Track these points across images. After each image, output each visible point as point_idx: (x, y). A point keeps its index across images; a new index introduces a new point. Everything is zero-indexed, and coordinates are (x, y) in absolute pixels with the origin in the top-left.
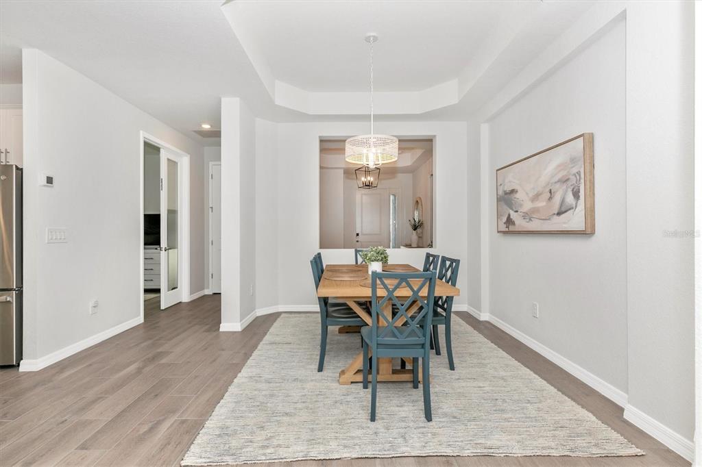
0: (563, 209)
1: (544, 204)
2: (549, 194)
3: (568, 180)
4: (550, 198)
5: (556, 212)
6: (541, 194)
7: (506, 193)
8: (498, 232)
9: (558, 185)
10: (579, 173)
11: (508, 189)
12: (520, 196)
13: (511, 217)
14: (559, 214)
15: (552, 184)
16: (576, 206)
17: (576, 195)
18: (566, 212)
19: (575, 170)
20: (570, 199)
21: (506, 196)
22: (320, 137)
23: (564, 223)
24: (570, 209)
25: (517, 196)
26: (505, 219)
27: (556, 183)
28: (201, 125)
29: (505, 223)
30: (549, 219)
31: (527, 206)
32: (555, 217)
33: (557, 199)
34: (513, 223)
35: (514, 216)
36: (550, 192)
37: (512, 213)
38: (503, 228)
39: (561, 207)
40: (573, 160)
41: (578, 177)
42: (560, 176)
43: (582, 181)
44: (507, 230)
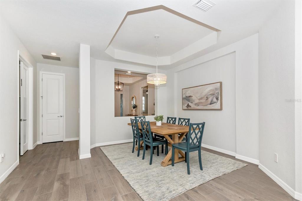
0: (212, 103)
1: (204, 101)
2: (206, 98)
3: (214, 94)
4: (207, 99)
5: (209, 103)
6: (203, 98)
7: (187, 97)
8: (183, 109)
9: (210, 96)
10: (218, 93)
11: (188, 95)
12: (194, 98)
13: (189, 104)
14: (210, 104)
15: (208, 95)
16: (217, 102)
17: (217, 99)
18: (213, 103)
19: (217, 92)
20: (215, 100)
21: (187, 98)
22: (115, 68)
23: (212, 107)
24: (215, 103)
25: (192, 98)
26: (186, 105)
27: (209, 95)
28: (51, 53)
29: (186, 107)
30: (206, 106)
31: (197, 101)
32: (209, 105)
33: (210, 100)
34: (190, 107)
35: (190, 104)
36: (207, 97)
37: (189, 103)
38: (186, 108)
39: (211, 102)
40: (216, 89)
41: (218, 94)
42: (211, 93)
43: (220, 95)
44: (187, 109)
